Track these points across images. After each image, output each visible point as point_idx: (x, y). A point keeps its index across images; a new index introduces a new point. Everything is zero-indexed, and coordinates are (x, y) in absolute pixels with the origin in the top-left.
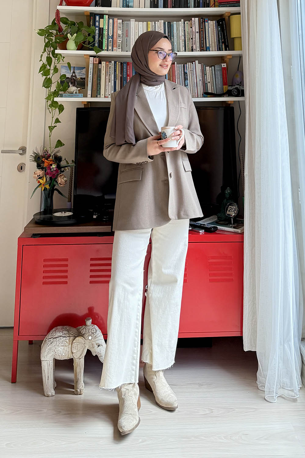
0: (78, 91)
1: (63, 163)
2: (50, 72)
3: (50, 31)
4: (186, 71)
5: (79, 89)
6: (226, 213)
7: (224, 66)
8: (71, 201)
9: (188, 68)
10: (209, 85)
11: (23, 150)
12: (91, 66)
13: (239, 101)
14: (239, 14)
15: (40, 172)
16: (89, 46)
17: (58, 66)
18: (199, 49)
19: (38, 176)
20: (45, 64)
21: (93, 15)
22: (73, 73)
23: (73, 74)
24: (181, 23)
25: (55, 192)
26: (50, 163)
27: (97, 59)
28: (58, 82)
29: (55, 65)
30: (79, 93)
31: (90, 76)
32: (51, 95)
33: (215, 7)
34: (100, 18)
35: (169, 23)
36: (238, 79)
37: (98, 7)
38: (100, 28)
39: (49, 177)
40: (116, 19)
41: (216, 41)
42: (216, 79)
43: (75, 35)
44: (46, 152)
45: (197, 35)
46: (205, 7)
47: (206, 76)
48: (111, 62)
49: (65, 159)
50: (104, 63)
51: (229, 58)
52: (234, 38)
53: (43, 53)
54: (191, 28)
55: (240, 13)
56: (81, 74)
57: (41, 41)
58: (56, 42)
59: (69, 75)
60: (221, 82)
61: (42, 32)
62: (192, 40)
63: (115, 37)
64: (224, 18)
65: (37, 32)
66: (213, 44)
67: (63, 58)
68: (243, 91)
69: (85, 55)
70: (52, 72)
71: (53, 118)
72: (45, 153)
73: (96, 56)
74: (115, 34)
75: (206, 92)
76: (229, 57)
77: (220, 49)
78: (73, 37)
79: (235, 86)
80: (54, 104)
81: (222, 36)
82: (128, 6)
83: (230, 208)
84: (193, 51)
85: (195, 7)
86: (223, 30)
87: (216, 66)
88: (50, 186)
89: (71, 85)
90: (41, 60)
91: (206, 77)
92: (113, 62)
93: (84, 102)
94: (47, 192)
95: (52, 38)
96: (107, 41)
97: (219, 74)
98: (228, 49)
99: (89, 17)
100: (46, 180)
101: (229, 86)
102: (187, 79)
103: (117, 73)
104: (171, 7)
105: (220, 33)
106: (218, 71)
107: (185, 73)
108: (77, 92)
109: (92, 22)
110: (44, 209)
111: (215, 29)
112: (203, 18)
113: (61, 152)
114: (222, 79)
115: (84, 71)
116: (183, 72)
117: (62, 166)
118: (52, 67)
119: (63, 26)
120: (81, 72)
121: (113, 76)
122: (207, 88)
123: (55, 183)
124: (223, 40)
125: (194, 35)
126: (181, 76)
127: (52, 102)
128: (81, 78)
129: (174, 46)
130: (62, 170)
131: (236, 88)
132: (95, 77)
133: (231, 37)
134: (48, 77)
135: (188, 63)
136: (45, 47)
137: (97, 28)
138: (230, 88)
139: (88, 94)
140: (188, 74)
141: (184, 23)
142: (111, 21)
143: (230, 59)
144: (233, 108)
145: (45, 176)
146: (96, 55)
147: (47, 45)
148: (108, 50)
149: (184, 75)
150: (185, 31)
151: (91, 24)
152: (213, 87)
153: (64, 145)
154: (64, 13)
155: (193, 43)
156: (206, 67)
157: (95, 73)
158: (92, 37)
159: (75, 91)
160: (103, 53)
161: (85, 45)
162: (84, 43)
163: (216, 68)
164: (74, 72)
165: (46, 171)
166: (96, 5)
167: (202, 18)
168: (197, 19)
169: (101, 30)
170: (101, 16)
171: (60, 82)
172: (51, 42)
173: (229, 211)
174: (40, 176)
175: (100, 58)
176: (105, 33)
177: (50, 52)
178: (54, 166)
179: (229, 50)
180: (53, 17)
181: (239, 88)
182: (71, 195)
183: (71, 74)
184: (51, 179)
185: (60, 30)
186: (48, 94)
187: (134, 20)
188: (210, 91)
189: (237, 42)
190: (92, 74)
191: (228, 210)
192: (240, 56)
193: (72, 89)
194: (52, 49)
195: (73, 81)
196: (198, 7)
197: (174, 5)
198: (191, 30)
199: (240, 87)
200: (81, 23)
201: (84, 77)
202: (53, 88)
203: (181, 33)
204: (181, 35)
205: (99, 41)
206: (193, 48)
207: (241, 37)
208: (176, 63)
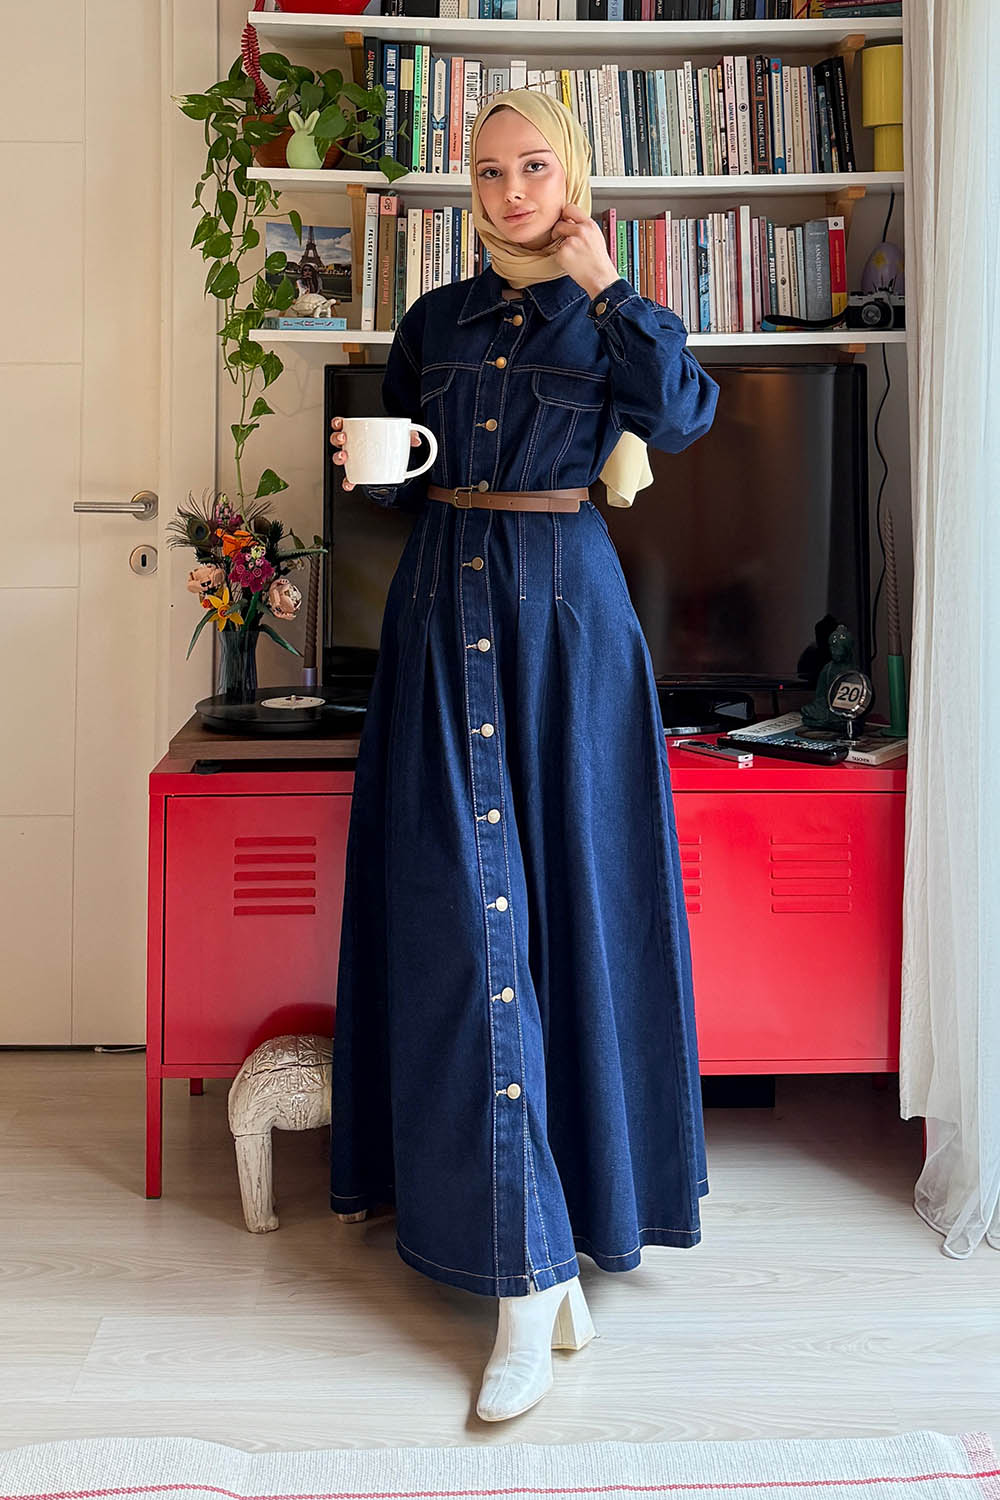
0: (329, 309)
1: (285, 546)
2: (230, 242)
3: (226, 103)
4: (702, 242)
5: (333, 301)
6: (832, 702)
7: (836, 224)
8: (313, 665)
9: (709, 233)
10: (784, 292)
11: (149, 504)
12: (371, 225)
13: (884, 344)
14: (898, 40)
15: (209, 572)
16: (364, 156)
17: (259, 225)
18: (748, 167)
19: (203, 585)
20: (212, 216)
21: (376, 45)
22: (308, 249)
23: (307, 253)
24: (684, 74)
25: (262, 636)
26: (244, 544)
27: (394, 200)
28: (259, 277)
29: (248, 219)
30: (332, 316)
31: (369, 258)
32: (238, 322)
33: (808, 17)
34: (401, 57)
35: (641, 77)
36: (884, 271)
37: (390, 15)
38: (400, 94)
39: (239, 588)
40: (457, 62)
41: (807, 137)
42: (809, 271)
43: (316, 114)
44: (226, 510)
45: (744, 117)
46: (774, 18)
47: (772, 259)
48: (442, 211)
49: (291, 533)
50: (415, 215)
51: (854, 197)
52: (873, 128)
53: (204, 177)
54: (719, 91)
55: (901, 38)
56: (336, 253)
57: (196, 136)
58: (248, 141)
59: (294, 257)
60: (823, 281)
61: (197, 107)
62: (723, 134)
63: (455, 123)
64: (842, 58)
65: (182, 106)
66: (799, 151)
67: (277, 196)
68: (900, 311)
69: (350, 185)
70: (237, 243)
71: (244, 397)
72: (223, 512)
73: (389, 190)
74: (455, 114)
75: (772, 316)
76: (853, 195)
77: (821, 167)
78: (308, 122)
79: (871, 293)
80: (249, 353)
81: (829, 120)
82: (498, 14)
83: (846, 690)
84: (728, 174)
85: (739, 19)
86: (833, 100)
87: (808, 225)
88: (243, 616)
89: (302, 291)
90: (197, 203)
91: (775, 262)
92: (449, 211)
93: (351, 347)
94: (235, 636)
95: (233, 125)
96: (425, 136)
97: (818, 251)
98: (850, 167)
99: (362, 52)
100: (231, 598)
101: (853, 294)
102: (706, 272)
103: (463, 249)
104: (653, 16)
105: (823, 110)
106: (813, 242)
107: (700, 251)
108: (326, 313)
109: (370, 69)
110: (228, 689)
111: (805, 98)
112: (763, 59)
113: (278, 509)
114: (827, 269)
115: (345, 242)
116: (691, 247)
117: (280, 553)
118: (238, 228)
119: (271, 85)
120: (337, 246)
121: (448, 258)
122: (774, 301)
123: (261, 609)
124: (834, 136)
125: (731, 119)
126: (685, 262)
127: (241, 346)
128: (337, 266)
129: (659, 154)
130: (282, 569)
131: (876, 299)
132: (388, 261)
133: (865, 125)
134: (225, 261)
135: (710, 215)
136: (210, 157)
137: (391, 93)
138: (855, 301)
139: (363, 321)
140: (710, 252)
141: (695, 76)
142: (440, 66)
143: (856, 200)
144: (862, 369)
145: (225, 585)
146: (390, 187)
147: (216, 152)
148: (428, 168)
149: (698, 257)
150: (697, 102)
151: (370, 76)
152: (795, 299)
153: (286, 486)
154: (271, 39)
155: (730, 145)
156: (776, 230)
157: (387, 248)
158: (374, 125)
159: (319, 310)
160: (415, 179)
161: (349, 153)
162: (345, 143)
163: (807, 231)
164: (311, 246)
165: (228, 571)
166: (385, 10)
167: (761, 57)
168: (742, 61)
169: (405, 100)
170: (406, 49)
171: (264, 278)
172: (230, 142)
173: (839, 698)
174: (210, 586)
175: (403, 197)
176: (421, 109)
177: (228, 174)
178: (257, 553)
179: (854, 170)
180: (234, 50)
181: (886, 300)
182: (315, 647)
183: (303, 253)
184: (246, 593)
185: (260, 97)
186: (227, 320)
187: (524, 63)
188: (785, 312)
189: (884, 144)
190: (374, 252)
191: (838, 696)
192: (892, 190)
193: (312, 301)
194: (235, 164)
195: (312, 276)
196: (750, 16)
197: (663, 10)
198: (721, 99)
199: (889, 299)
200: (335, 75)
201: (346, 260)
202: (245, 297)
203: (686, 112)
204: (683, 117)
205: (399, 137)
206: (728, 164)
207: (902, 124)
208: (668, 214)
